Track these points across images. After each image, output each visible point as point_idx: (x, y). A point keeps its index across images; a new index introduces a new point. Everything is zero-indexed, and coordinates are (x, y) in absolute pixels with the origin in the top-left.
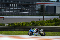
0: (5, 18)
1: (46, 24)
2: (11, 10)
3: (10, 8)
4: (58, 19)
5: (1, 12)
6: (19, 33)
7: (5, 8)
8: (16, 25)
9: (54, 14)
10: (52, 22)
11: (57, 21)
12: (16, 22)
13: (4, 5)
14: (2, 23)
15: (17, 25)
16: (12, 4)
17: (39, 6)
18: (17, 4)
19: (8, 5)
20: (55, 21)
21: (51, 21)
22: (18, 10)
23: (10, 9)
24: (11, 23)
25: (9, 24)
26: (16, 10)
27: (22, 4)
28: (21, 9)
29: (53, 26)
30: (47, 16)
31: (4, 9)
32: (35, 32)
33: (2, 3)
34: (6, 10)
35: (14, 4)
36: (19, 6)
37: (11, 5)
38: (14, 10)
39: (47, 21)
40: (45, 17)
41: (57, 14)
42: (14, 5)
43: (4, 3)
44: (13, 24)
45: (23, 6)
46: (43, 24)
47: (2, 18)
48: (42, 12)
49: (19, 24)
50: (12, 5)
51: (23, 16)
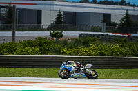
1: (19, 50)
4: (46, 38)
9: (38, 27)
10: (32, 46)
11: (45, 43)
17: (2, 9)
20: (41, 43)
21: (30, 44)
29: (35, 54)
30: (22, 31)
39: (21, 42)
40: (18, 34)
41: (44, 27)
46: (12, 51)
48: (11, 22)
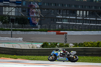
0: (68, 34)
2: (79, 21)
3: (76, 17)
5: (62, 24)
6: (91, 59)
7: (68, 17)
8: (87, 47)
12: (86, 41)
13: (66, 12)
14: (64, 42)
15: (89, 46)
16: (80, 10)
18: (89, 11)
19: (73, 12)
22: (91, 21)
23: (76, 19)
24: (78, 43)
25: (76, 45)
26: (87, 21)
27: (97, 11)
28: (96, 20)
31: (67, 19)
32: (60, 56)
33: (64, 10)
34: (70, 20)
35: (83, 11)
36: (92, 14)
37: (78, 12)
38: (83, 21)
42: (85, 12)
43: (67, 10)
44: (83, 44)
45: (99, 15)
47: (63, 34)
49: (93, 45)
50: (81, 12)
51: (100, 32)
